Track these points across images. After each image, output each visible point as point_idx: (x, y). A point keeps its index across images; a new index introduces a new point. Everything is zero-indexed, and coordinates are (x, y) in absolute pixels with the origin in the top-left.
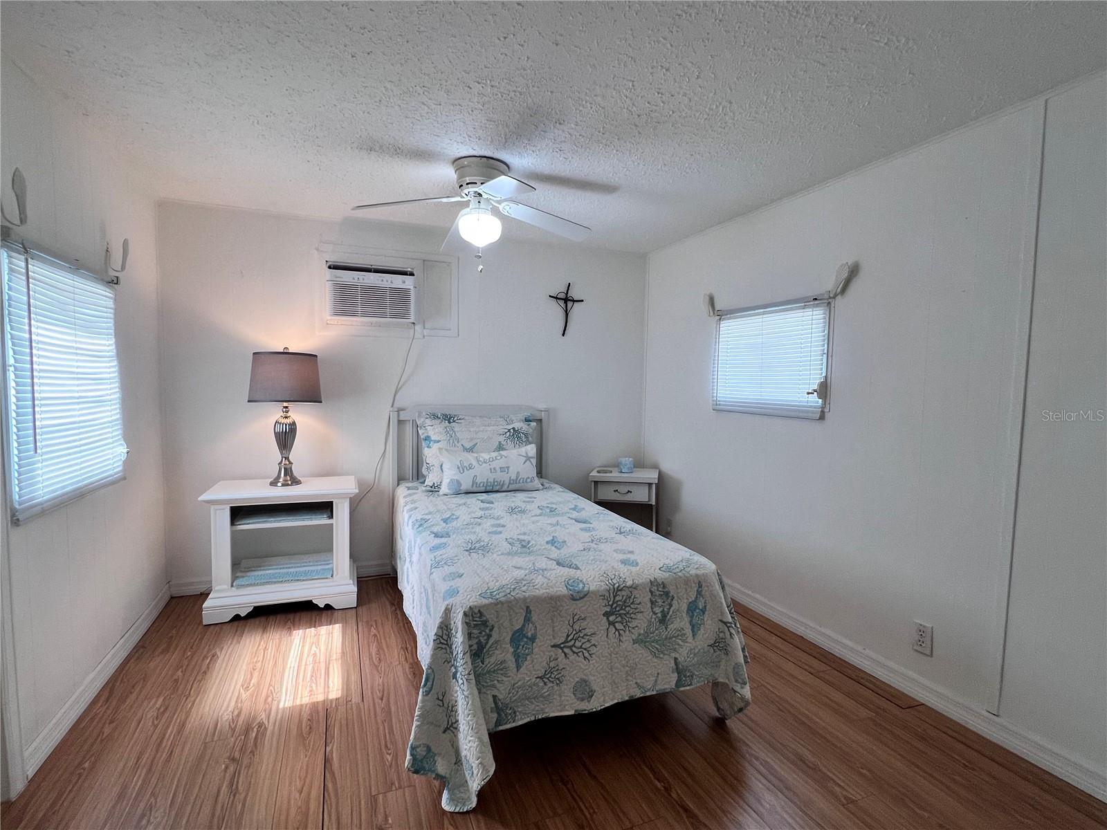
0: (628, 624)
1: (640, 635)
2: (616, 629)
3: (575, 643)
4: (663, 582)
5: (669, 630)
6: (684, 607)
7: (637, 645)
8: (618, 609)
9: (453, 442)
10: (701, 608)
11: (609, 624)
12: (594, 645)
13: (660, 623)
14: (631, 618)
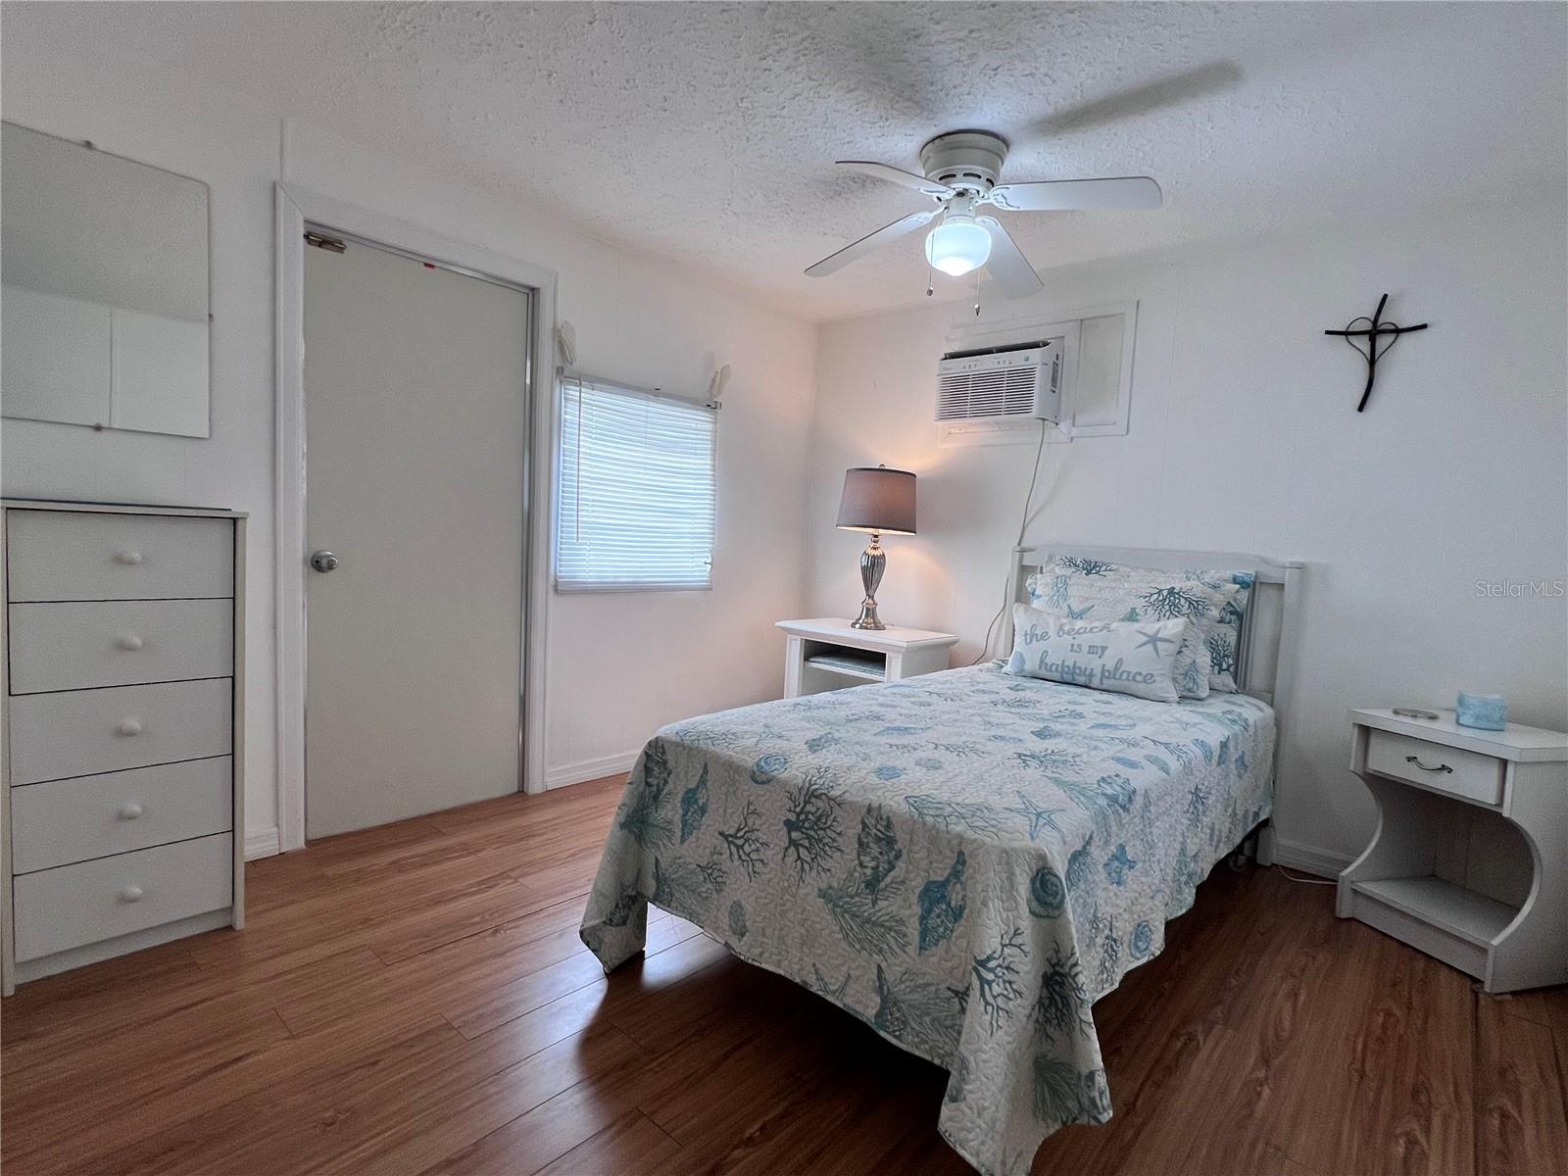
0: (818, 858)
1: (831, 888)
2: (799, 857)
3: (744, 844)
4: (888, 818)
5: (877, 908)
6: (918, 883)
7: (822, 900)
8: (806, 825)
9: (1058, 600)
10: (953, 904)
11: (790, 843)
12: (762, 861)
13: (867, 887)
14: (825, 852)
